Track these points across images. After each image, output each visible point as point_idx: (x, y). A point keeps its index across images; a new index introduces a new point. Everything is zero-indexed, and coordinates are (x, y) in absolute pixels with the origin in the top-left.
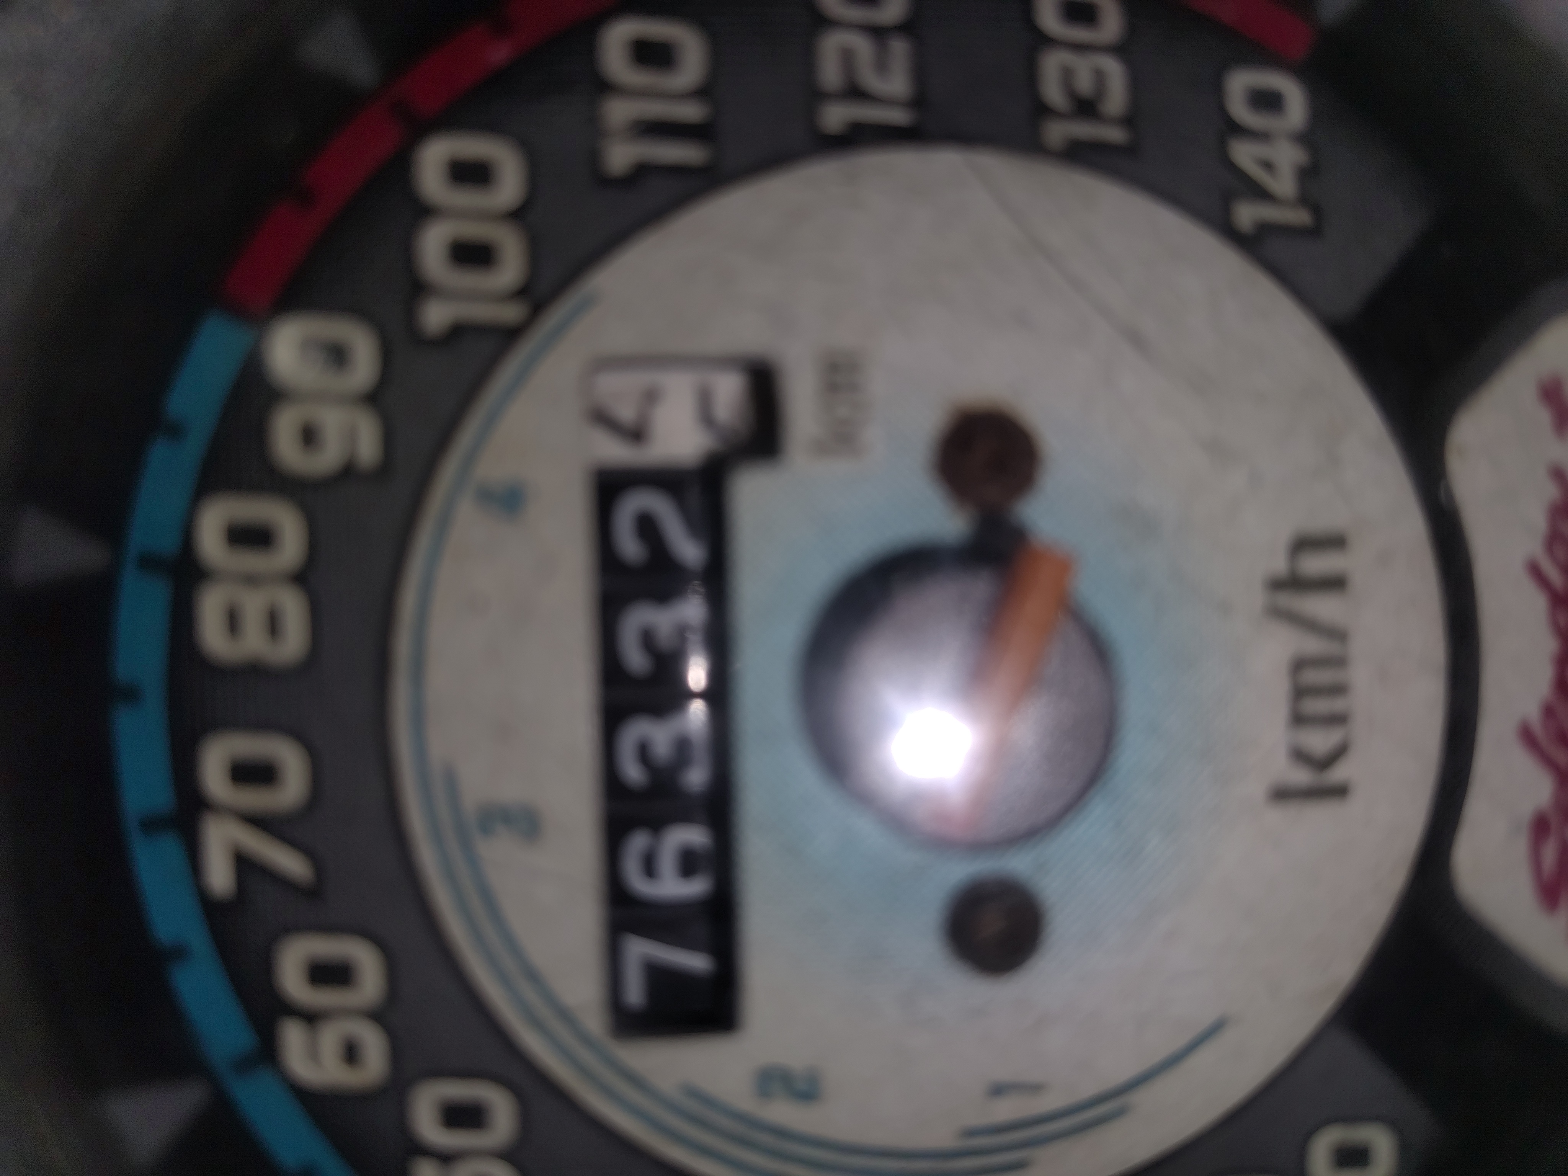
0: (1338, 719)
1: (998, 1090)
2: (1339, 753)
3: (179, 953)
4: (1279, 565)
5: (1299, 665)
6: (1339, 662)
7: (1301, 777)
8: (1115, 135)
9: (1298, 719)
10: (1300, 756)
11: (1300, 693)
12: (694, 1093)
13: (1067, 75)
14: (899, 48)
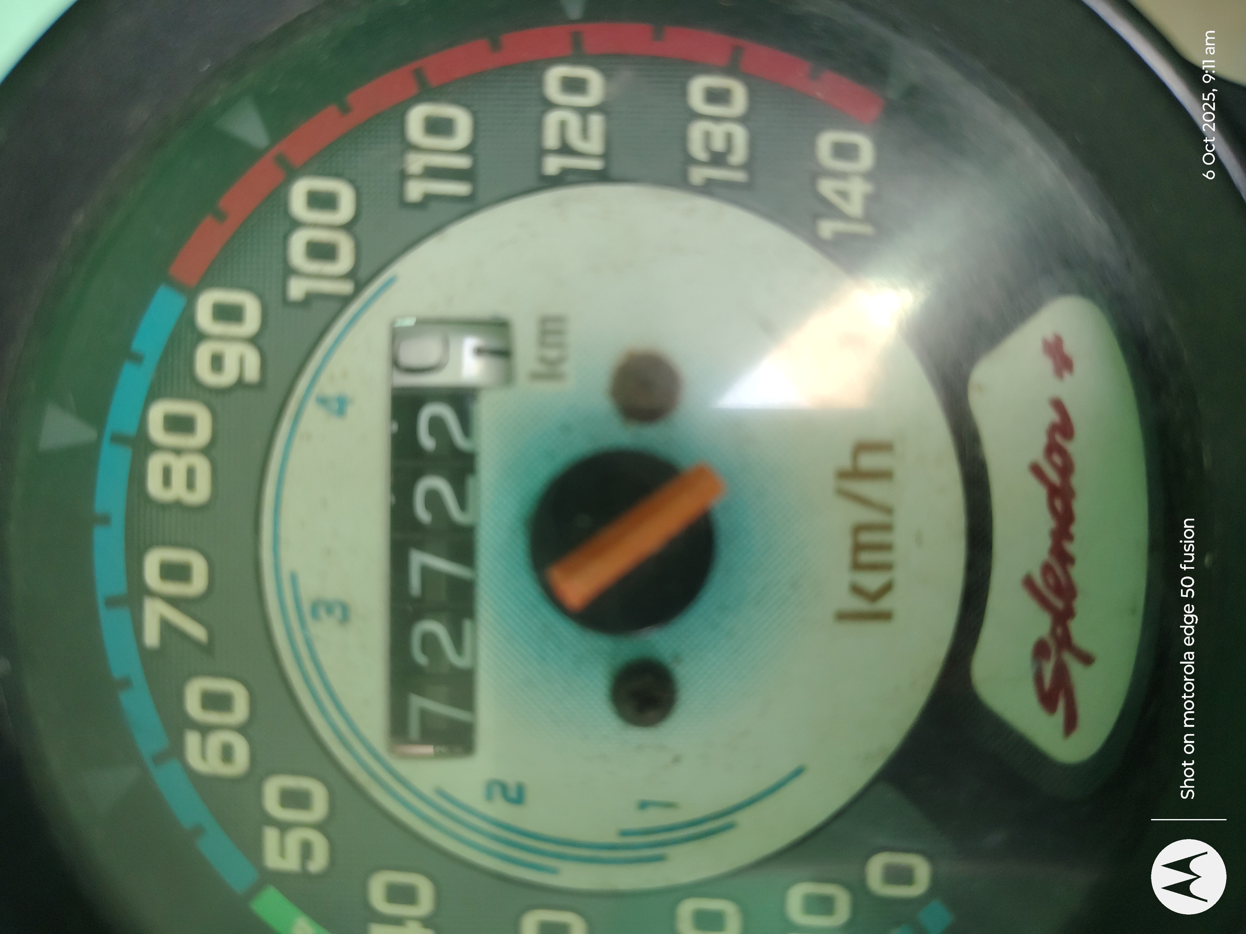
0: (887, 567)
1: (644, 805)
2: (887, 588)
3: (126, 683)
4: (846, 462)
5: (858, 529)
6: (887, 528)
7: (859, 604)
8: (740, 176)
9: (857, 566)
10: (857, 590)
11: (858, 548)
12: (441, 793)
13: (708, 136)
14: (596, 121)
